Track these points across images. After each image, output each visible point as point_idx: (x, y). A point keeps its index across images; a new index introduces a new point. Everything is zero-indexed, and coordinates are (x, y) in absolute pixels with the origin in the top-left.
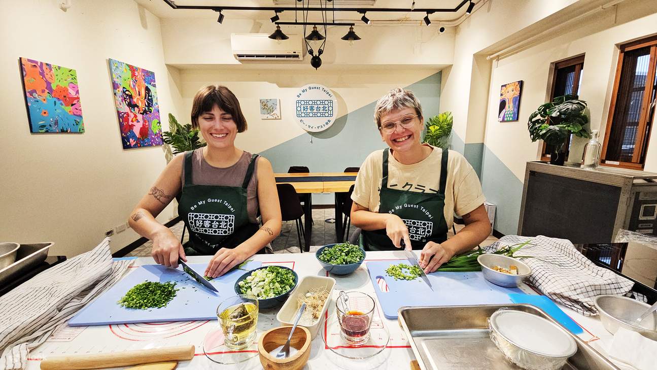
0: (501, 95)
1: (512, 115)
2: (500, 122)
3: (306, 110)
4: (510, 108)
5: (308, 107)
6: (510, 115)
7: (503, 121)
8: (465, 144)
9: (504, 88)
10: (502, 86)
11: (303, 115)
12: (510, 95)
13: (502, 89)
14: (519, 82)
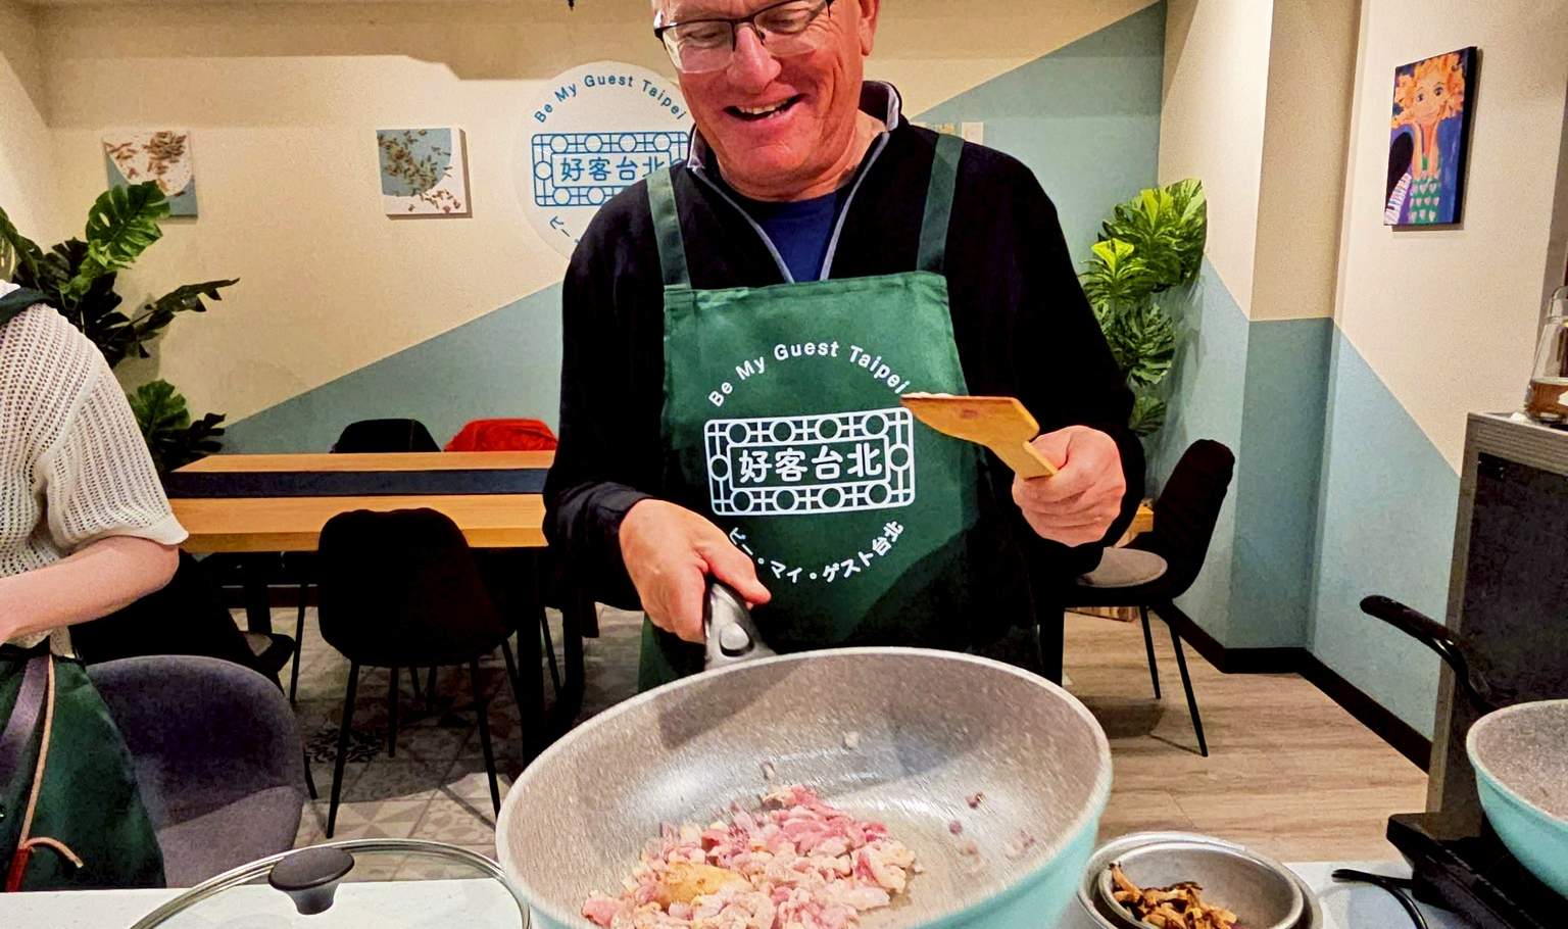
0: (1397, 109)
1: (1437, 200)
2: (1396, 228)
3: (575, 174)
4: (1427, 163)
5: (585, 165)
6: (1427, 201)
7: (1403, 225)
9: (1404, 78)
10: (1400, 71)
12: (1434, 107)
13: (1397, 85)
14: (1461, 53)
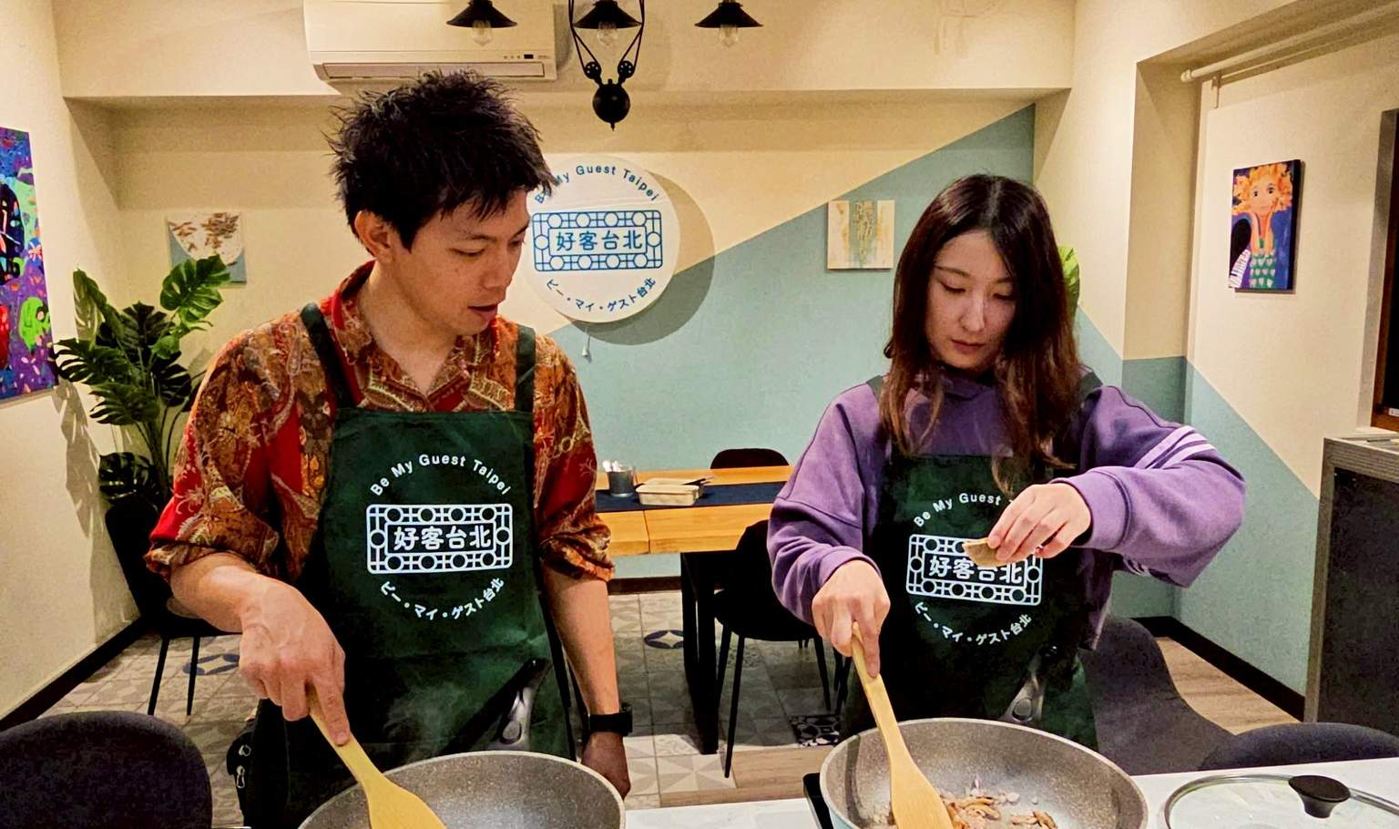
0: (1236, 201)
1: (1273, 272)
2: (1237, 290)
3: (567, 245)
4: (1263, 245)
5: (576, 237)
6: (1265, 272)
7: (1245, 287)
8: (1125, 363)
9: (1240, 178)
10: (1237, 172)
11: (557, 263)
12: (1265, 202)
13: (1235, 183)
14: (1288, 164)
